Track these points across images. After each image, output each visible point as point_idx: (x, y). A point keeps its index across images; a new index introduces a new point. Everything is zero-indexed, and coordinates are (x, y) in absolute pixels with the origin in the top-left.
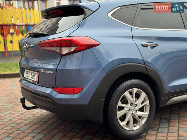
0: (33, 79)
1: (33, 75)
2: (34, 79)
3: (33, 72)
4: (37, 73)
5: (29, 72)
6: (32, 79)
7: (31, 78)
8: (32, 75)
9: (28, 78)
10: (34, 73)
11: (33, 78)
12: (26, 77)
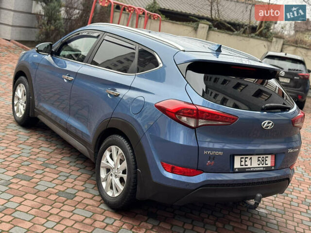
0: (264, 166)
1: (263, 161)
2: (267, 164)
3: (261, 156)
4: (270, 156)
5: (251, 158)
6: (261, 165)
7: (259, 165)
8: (258, 160)
9: (251, 167)
10: (263, 157)
11: (263, 164)
12: (244, 167)
